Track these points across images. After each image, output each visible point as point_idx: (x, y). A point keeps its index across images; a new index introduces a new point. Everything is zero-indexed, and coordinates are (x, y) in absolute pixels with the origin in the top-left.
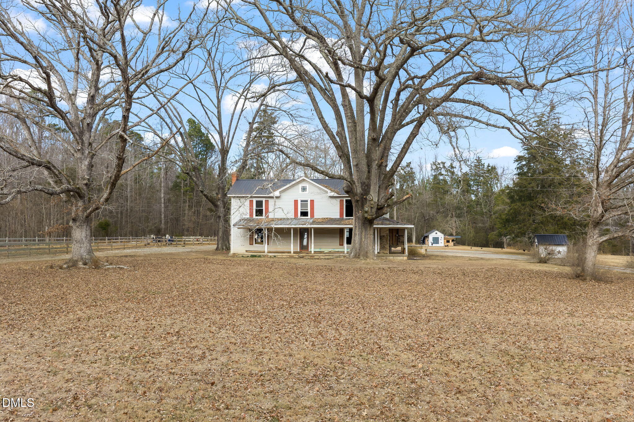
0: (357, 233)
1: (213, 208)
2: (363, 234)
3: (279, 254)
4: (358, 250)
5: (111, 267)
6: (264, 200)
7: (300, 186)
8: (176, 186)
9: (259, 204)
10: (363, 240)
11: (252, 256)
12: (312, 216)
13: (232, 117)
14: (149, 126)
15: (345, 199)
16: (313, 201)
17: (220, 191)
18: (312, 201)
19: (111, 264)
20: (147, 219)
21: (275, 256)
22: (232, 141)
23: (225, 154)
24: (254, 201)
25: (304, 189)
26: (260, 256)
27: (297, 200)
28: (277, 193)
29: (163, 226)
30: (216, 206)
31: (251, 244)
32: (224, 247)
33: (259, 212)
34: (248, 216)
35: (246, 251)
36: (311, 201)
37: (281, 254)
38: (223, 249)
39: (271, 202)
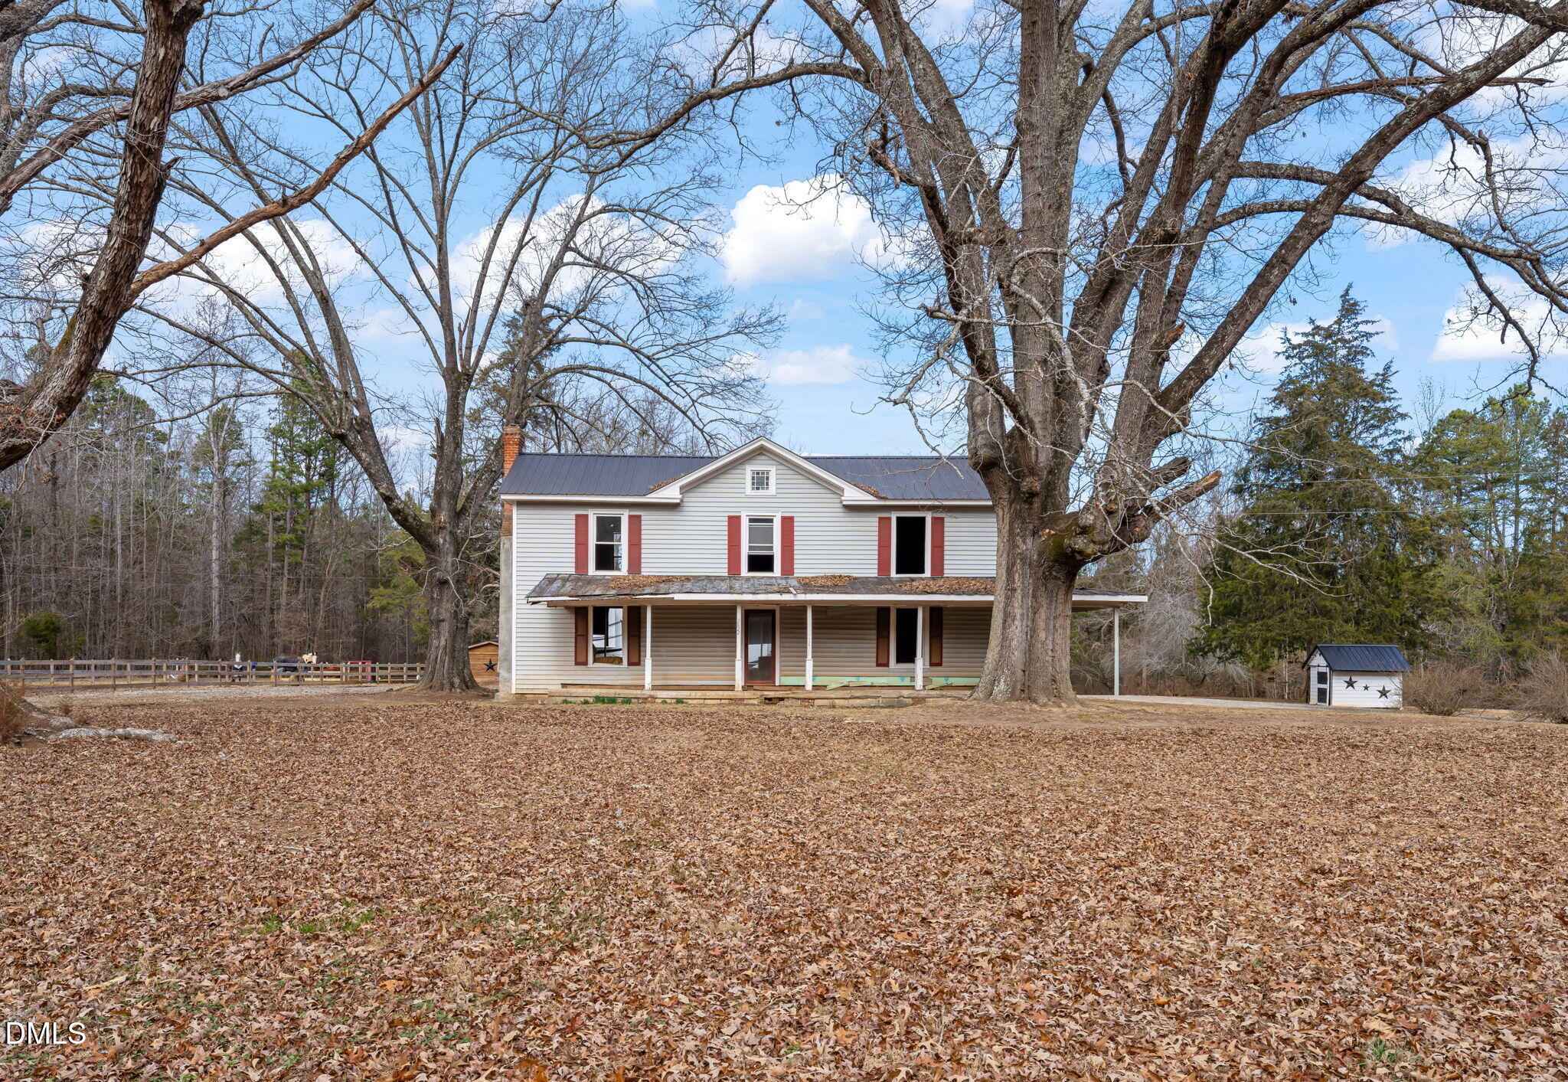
0: (1018, 612)
1: (420, 557)
2: (1043, 613)
3: (693, 694)
4: (1019, 674)
5: (84, 732)
6: (625, 516)
7: (749, 470)
8: (252, 531)
9: (609, 528)
10: (1042, 635)
11: (599, 699)
12: (788, 568)
13: (485, 268)
14: (208, 272)
15: (894, 517)
16: (791, 519)
17: (445, 501)
18: (788, 523)
19: (84, 722)
20: (172, 618)
21: (679, 701)
22: (484, 342)
23: (459, 384)
24: (592, 516)
25: (760, 481)
26: (627, 701)
27: (738, 518)
28: (670, 493)
29: (216, 637)
30: (430, 547)
31: (581, 662)
32: (457, 681)
33: (606, 558)
34: (569, 568)
35: (564, 685)
36: (784, 519)
37: (699, 694)
38: (452, 685)
39: (650, 522)
